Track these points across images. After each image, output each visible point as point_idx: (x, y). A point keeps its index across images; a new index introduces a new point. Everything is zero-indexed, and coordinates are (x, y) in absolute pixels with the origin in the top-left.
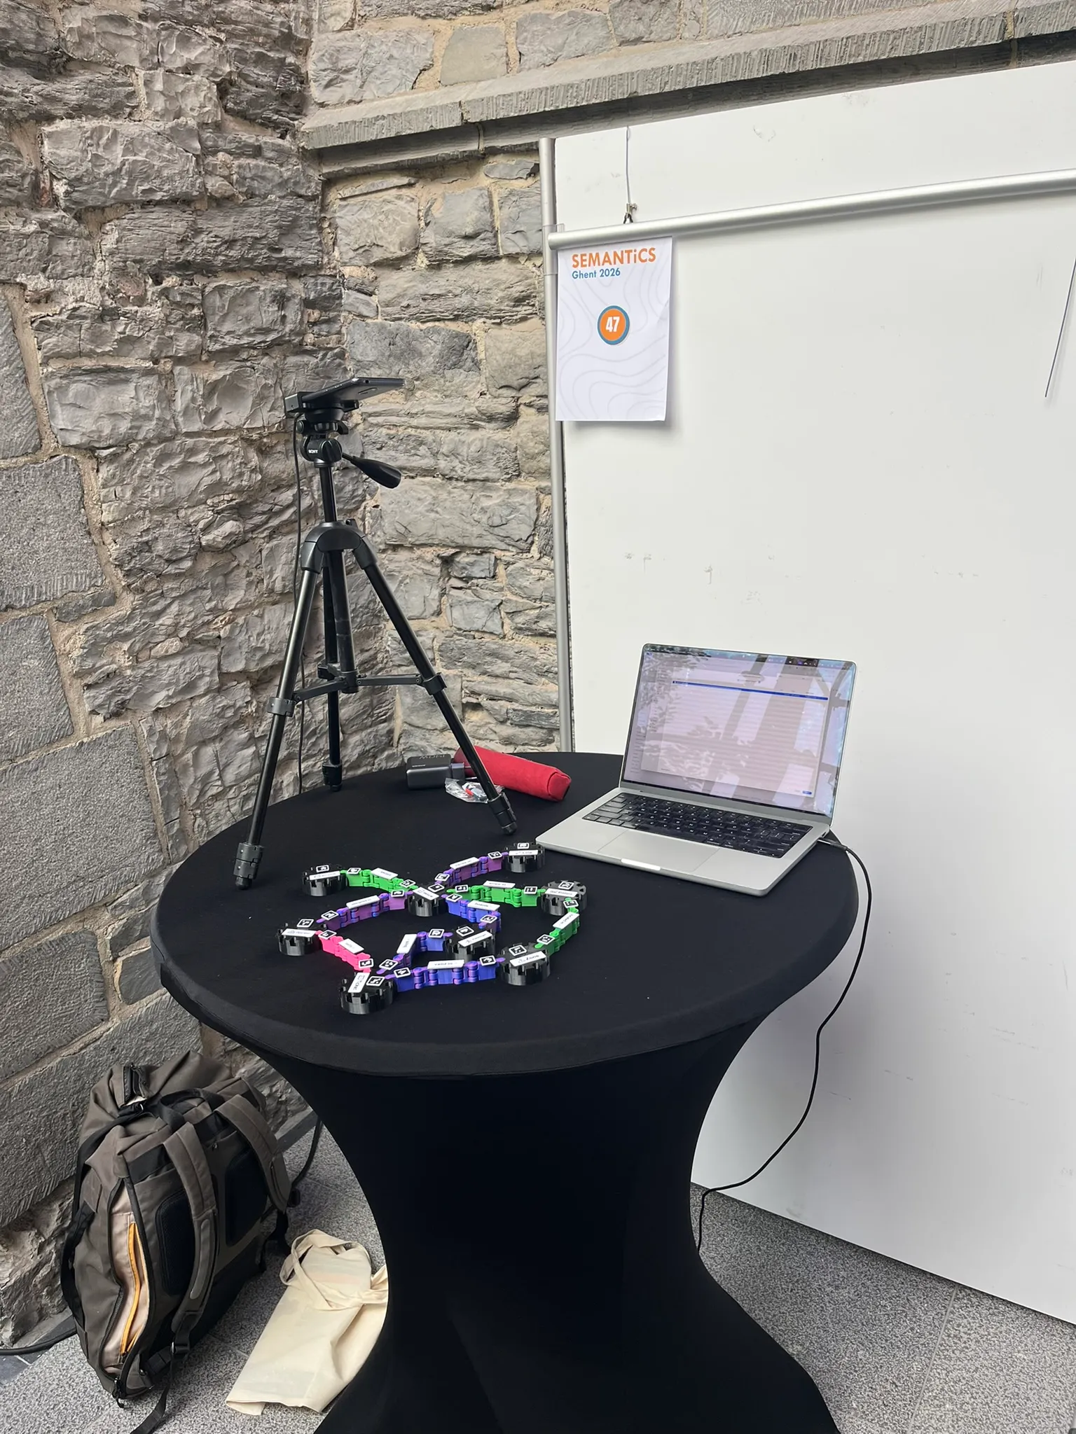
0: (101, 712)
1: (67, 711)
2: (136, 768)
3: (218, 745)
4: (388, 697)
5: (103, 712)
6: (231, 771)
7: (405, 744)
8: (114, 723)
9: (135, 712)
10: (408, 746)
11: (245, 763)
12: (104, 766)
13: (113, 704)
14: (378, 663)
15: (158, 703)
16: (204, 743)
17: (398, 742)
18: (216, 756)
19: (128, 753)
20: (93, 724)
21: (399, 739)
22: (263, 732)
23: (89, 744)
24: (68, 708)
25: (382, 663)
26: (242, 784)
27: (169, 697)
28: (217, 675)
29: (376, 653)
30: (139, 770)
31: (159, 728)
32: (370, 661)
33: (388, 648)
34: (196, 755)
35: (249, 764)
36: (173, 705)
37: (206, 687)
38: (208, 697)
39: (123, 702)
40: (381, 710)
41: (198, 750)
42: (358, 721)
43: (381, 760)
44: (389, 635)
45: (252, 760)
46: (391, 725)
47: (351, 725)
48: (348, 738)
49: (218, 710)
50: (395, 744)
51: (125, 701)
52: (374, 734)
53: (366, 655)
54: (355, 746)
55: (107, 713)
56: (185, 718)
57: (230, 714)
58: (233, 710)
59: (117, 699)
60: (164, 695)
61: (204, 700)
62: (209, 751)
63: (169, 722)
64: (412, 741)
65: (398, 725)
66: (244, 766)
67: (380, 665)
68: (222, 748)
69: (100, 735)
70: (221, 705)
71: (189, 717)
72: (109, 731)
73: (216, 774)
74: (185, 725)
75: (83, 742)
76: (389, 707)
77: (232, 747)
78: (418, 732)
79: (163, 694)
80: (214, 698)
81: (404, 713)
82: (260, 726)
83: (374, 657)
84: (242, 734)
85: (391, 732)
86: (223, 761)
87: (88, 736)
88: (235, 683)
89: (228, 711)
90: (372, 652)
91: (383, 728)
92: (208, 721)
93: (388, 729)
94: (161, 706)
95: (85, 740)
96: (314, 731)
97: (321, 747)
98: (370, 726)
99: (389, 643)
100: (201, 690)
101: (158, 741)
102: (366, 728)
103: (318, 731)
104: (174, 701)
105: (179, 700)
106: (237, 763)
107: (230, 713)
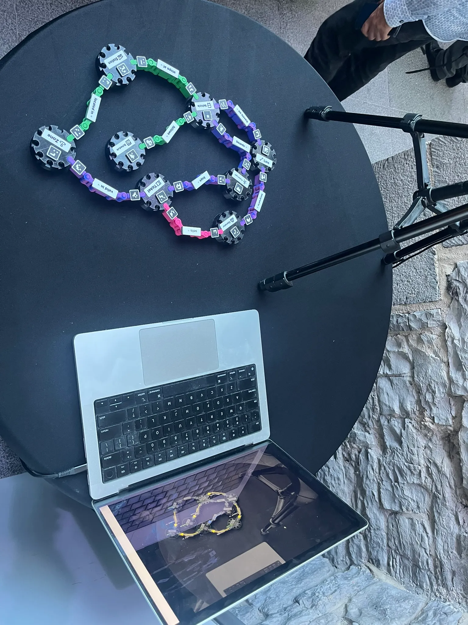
0: (454, 273)
1: (461, 243)
2: (407, 298)
3: (408, 379)
4: (407, 579)
5: (454, 275)
6: (387, 385)
7: (364, 572)
8: (443, 284)
9: (449, 307)
10: (361, 573)
11: (389, 400)
12: (415, 271)
13: (458, 284)
14: (438, 585)
15: (450, 328)
16: (413, 368)
17: (368, 568)
18: (400, 375)
19: (418, 292)
20: (446, 265)
21: (370, 570)
22: (408, 426)
23: (432, 259)
24: (463, 244)
25: (437, 590)
26: (376, 393)
27: (453, 339)
28: (463, 394)
29: (447, 589)
30: (405, 300)
31: (431, 323)
32: (442, 577)
33: (448, 603)
34: (405, 356)
35: (387, 403)
36: (446, 341)
37: (454, 378)
38: (446, 379)
39: (457, 294)
40: (398, 564)
41: (409, 361)
42: (395, 534)
43: (360, 541)
44: (458, 611)
45: (389, 407)
46: (383, 568)
47: (394, 523)
48: (385, 516)
49: (433, 386)
50: (368, 564)
51: (457, 296)
52: (381, 544)
53: (449, 576)
54: (377, 519)
55: (452, 278)
56: (434, 353)
57: (427, 397)
58: (430, 401)
59: (461, 289)
60: (455, 335)
61: (444, 374)
62: (406, 370)
63: (434, 337)
64: (363, 577)
65: (381, 574)
66: (386, 398)
67: (435, 587)
68: (405, 382)
69: (437, 270)
70: (437, 390)
71: (434, 356)
72: (437, 278)
73: (388, 372)
74: (428, 350)
75: (435, 254)
76: (398, 575)
77: (404, 392)
78: (364, 584)
79: (457, 335)
80: (445, 386)
81: (386, 584)
82: (413, 426)
83: (445, 585)
84: (411, 404)
85: (378, 564)
86: (395, 380)
87: (438, 260)
88: (454, 414)
89: (431, 397)
90: (449, 583)
91: (384, 559)
92: (426, 372)
93: (381, 562)
94: (447, 330)
95: (436, 256)
96: (397, 481)
97: (384, 483)
98: (388, 545)
99: (452, 607)
100: (454, 374)
101: (421, 320)
102: (388, 539)
103: (396, 484)
104: (449, 343)
105: (449, 349)
106: (391, 393)
107: (429, 397)
